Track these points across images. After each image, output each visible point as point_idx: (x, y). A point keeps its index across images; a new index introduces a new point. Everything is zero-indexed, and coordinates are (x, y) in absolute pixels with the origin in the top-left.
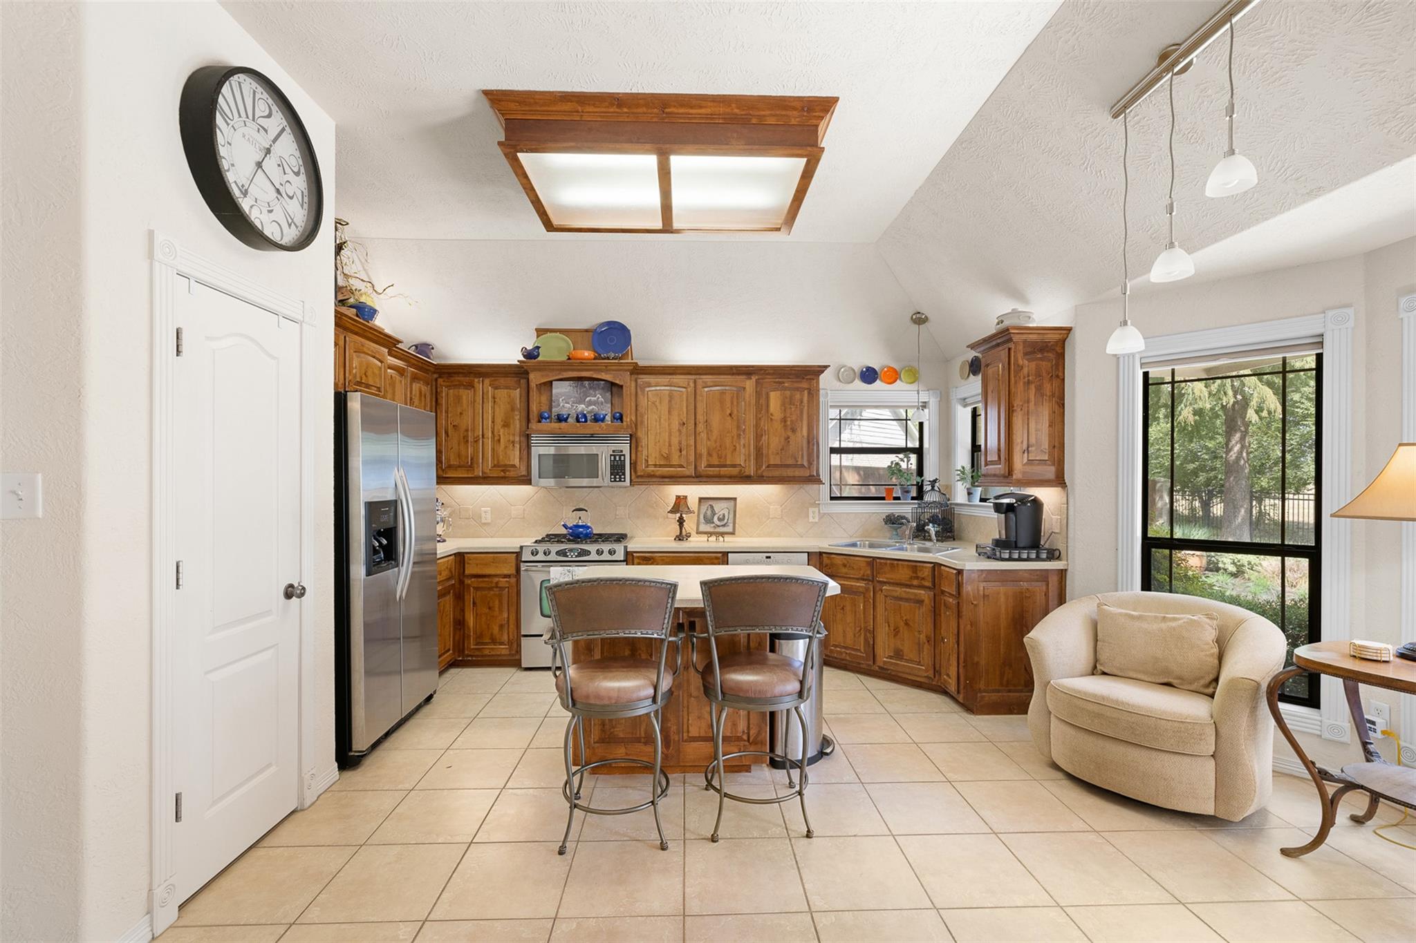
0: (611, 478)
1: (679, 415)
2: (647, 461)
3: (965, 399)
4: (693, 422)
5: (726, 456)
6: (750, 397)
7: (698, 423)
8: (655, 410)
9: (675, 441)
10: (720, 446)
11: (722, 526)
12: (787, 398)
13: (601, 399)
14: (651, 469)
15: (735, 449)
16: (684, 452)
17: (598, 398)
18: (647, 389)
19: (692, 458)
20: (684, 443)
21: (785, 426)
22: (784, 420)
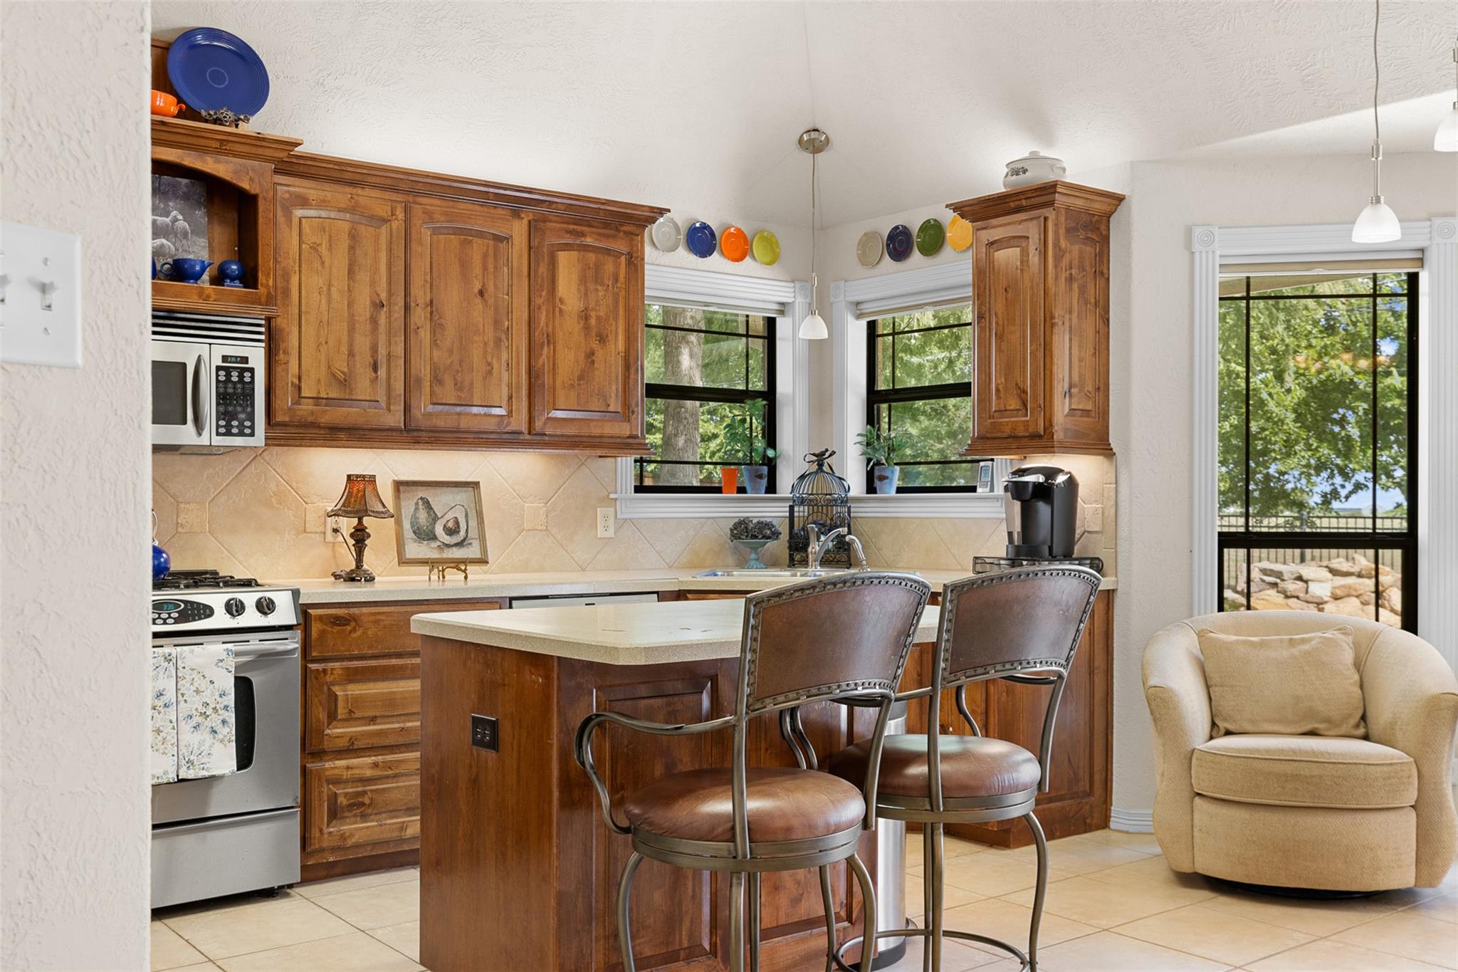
0: (218, 426)
1: (373, 283)
2: (300, 388)
3: (858, 304)
4: (402, 303)
5: (472, 384)
6: (521, 256)
7: (413, 304)
8: (317, 264)
9: (363, 343)
10: (461, 362)
11: (456, 545)
12: (589, 268)
13: (182, 224)
14: (306, 407)
15: (490, 372)
16: (382, 372)
17: (175, 220)
18: (299, 213)
19: (399, 387)
20: (382, 351)
21: (587, 328)
22: (585, 316)
